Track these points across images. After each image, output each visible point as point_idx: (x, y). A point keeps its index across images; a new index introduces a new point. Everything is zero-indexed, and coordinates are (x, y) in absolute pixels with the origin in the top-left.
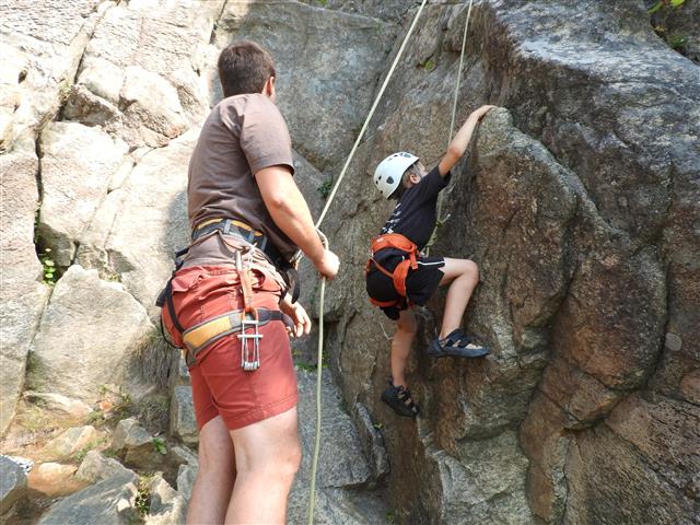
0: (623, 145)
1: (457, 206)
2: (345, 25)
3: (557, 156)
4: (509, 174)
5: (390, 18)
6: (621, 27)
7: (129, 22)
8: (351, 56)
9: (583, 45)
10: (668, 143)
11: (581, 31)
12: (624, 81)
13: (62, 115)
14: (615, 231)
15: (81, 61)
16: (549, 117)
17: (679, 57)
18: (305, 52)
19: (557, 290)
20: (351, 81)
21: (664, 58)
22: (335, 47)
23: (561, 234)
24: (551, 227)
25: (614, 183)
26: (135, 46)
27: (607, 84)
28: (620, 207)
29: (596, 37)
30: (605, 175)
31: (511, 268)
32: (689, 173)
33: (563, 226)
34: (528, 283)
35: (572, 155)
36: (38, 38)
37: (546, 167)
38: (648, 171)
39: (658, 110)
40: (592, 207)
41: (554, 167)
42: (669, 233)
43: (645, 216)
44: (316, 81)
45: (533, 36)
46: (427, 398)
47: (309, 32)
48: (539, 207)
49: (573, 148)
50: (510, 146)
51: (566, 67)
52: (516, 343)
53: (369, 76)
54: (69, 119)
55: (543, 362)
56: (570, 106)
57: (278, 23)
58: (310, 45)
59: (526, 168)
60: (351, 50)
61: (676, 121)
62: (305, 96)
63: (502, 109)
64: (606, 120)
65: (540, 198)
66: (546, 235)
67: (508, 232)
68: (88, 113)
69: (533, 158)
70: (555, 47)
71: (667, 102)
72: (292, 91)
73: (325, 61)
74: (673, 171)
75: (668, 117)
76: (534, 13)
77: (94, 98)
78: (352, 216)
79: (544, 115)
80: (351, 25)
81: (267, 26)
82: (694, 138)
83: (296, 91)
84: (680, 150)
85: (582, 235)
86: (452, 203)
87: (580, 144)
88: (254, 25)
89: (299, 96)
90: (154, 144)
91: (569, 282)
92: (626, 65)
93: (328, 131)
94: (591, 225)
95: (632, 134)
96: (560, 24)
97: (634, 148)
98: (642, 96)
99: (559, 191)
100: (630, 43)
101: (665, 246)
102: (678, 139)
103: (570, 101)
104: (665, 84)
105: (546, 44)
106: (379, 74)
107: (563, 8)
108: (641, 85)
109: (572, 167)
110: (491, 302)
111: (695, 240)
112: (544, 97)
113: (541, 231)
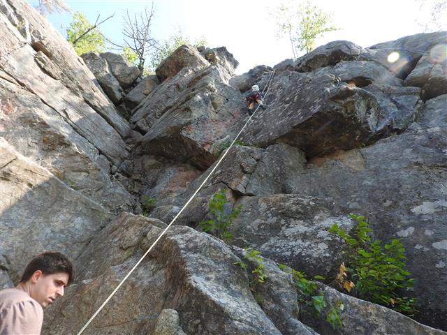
2: (82, 203)
5: (109, 206)
6: (237, 283)
8: (78, 222)
9: (220, 287)
11: (220, 279)
12: (240, 321)
16: (200, 328)
17: (261, 310)
18: (50, 209)
20: (72, 237)
22: (71, 214)
27: (232, 319)
29: (227, 285)
44: (48, 230)
45: (198, 273)
47: (58, 199)
51: (213, 302)
53: (85, 238)
56: (212, 326)
57: (40, 187)
58: (55, 207)
60: (80, 218)
62: (35, 237)
63: (174, 311)
70: (208, 283)
72: (28, 231)
73: (60, 220)
76: (200, 260)
79: (198, 325)
80: (86, 204)
81: (31, 185)
83: (31, 232)
88: (22, 182)
89: (32, 236)
92: (240, 310)
96: (211, 271)
98: (248, 333)
100: (241, 294)
103: (213, 322)
104: (257, 329)
105: (203, 280)
106: (92, 239)
107: (213, 263)
108: (247, 327)
112: (199, 314)
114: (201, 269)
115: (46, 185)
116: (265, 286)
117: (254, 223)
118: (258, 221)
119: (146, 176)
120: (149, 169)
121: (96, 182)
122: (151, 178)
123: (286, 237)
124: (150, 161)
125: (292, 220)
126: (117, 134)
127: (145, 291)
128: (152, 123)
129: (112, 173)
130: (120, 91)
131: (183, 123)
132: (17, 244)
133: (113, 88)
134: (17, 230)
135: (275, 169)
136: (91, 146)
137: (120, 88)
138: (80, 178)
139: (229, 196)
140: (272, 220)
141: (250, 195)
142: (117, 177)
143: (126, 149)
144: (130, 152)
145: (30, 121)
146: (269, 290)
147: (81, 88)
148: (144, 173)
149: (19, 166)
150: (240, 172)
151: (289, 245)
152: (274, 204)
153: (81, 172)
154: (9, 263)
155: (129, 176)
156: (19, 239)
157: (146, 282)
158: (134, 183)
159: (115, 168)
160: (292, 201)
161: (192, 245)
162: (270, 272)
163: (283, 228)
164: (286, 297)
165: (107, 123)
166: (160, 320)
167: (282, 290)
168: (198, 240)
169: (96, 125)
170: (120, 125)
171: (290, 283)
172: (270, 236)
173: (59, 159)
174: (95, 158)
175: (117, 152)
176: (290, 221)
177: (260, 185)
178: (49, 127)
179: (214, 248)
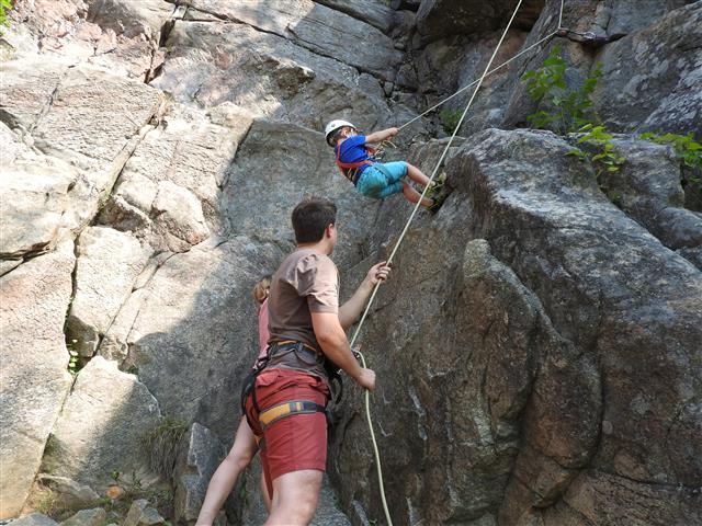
0: (567, 274)
1: (448, 316)
3: (522, 280)
4: (487, 293)
6: (574, 183)
7: (165, 144)
9: (545, 196)
10: (598, 275)
11: (544, 184)
12: (569, 227)
13: (97, 221)
14: (564, 340)
15: (120, 174)
16: (517, 250)
17: (615, 209)
19: (524, 387)
21: (603, 210)
23: (526, 342)
24: (519, 335)
25: (562, 303)
26: (168, 164)
27: (557, 228)
28: (567, 322)
29: (555, 190)
30: (556, 297)
31: (489, 369)
32: (613, 298)
33: (527, 335)
34: (502, 382)
35: (534, 279)
36: (86, 154)
37: (514, 288)
38: (585, 295)
39: (592, 250)
40: (548, 321)
41: (521, 289)
42: (601, 342)
43: (583, 328)
45: (507, 186)
46: (419, 486)
47: (322, 157)
48: (510, 319)
49: (534, 275)
50: (487, 270)
51: (528, 214)
52: (492, 432)
54: (103, 224)
55: (515, 449)
57: (294, 148)
58: (322, 168)
59: (500, 288)
61: (605, 259)
63: (482, 240)
64: (556, 255)
65: (510, 312)
66: (515, 342)
67: (487, 339)
68: (122, 220)
69: (505, 281)
70: (523, 195)
71: (599, 245)
73: (335, 182)
74: (602, 296)
75: (599, 257)
76: (508, 169)
77: (128, 207)
79: (514, 248)
81: (285, 150)
82: (617, 272)
84: (606, 281)
85: (541, 343)
86: (444, 314)
87: (539, 272)
88: (273, 149)
90: (177, 249)
91: (533, 380)
92: (573, 215)
94: (547, 335)
95: (574, 267)
96: (527, 178)
97: (575, 277)
98: (582, 239)
99: (523, 307)
100: (580, 196)
101: (599, 352)
102: (604, 273)
103: (531, 239)
104: (599, 231)
105: (516, 193)
107: (530, 166)
108: (581, 232)
109: (534, 290)
110: (473, 398)
111: (617, 347)
112: (513, 234)
113: (511, 339)
114: (511, 179)
115: (301, 144)
116: (622, 176)
117: (629, 85)
118: (635, 80)
119: (440, 79)
120: (442, 67)
121: (366, 116)
122: (448, 80)
123: (687, 89)
124: (439, 52)
126: (374, 30)
127: (450, 232)
129: (387, 96)
136: (343, 66)
139: (575, 54)
140: (661, 68)
142: (397, 98)
143: (396, 48)
144: (404, 50)
145: (253, 65)
146: (630, 178)
148: (435, 75)
150: (588, 2)
153: (341, 110)
155: (414, 90)
157: (449, 221)
158: (424, 97)
159: (388, 85)
160: (696, 16)
161: (494, 151)
162: (631, 152)
163: (683, 75)
164: (658, 181)
165: (352, 19)
166: (466, 254)
167: (653, 172)
168: (503, 142)
169: (338, 30)
170: (373, 12)
171: (668, 158)
172: (660, 98)
173: (307, 103)
174: (355, 82)
175: (382, 59)
176: (696, 56)
177: (634, 11)
178: (277, 63)
179: (531, 144)
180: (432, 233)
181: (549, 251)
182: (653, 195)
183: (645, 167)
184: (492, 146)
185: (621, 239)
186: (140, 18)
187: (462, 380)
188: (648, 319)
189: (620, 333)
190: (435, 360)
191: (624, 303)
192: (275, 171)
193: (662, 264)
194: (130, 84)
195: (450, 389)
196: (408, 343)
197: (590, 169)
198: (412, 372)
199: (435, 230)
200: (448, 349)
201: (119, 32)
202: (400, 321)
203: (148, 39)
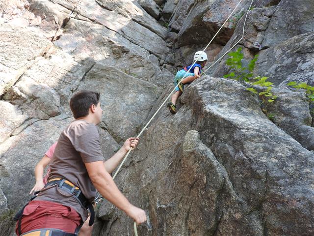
0: (245, 158)
1: (172, 171)
2: (141, 84)
3: (217, 157)
4: (195, 162)
5: (161, 86)
6: (248, 107)
7: (48, 66)
8: (142, 98)
9: (232, 111)
10: (265, 161)
11: (232, 105)
12: (247, 129)
13: (2, 98)
14: (240, 200)
15: (20, 77)
16: (215, 139)
17: (271, 123)
18: (122, 92)
19: (212, 226)
20: (139, 107)
21: (265, 122)
22: (135, 92)
23: (216, 196)
24: (211, 192)
25: (241, 175)
26: (48, 75)
27: (240, 129)
28: (243, 188)
29: (238, 109)
30: (237, 171)
31: (191, 210)
32: (275, 177)
33: (217, 192)
34: (199, 220)
35: (224, 158)
36: (3, 64)
37: (211, 162)
38: (256, 173)
39: (261, 145)
40: (231, 186)
41: (215, 162)
42: (265, 206)
43: (254, 194)
44: (124, 104)
45: (212, 103)
47: (125, 85)
48: (207, 180)
49: (224, 155)
50: (197, 148)
51: (223, 119)
53: (148, 106)
54: (5, 100)
56: (224, 136)
57: (113, 78)
58: (125, 90)
59: (203, 161)
60: (142, 95)
61: (269, 151)
62: (118, 109)
63: (195, 131)
64: (238, 145)
65: (208, 176)
66: (209, 196)
67: (192, 190)
68: (15, 99)
69: (206, 156)
70: (220, 109)
71: (265, 142)
73: (130, 97)
74: (267, 175)
75: (265, 149)
76: (213, 95)
77: (19, 93)
78: (127, 167)
79: (213, 138)
80: (144, 85)
81: (108, 79)
82: (277, 160)
83: (114, 107)
84: (270, 165)
85: (225, 199)
86: (170, 170)
87: (227, 154)
88: (102, 77)
89: (115, 109)
90: (41, 118)
91: (218, 222)
92: (249, 123)
93: (125, 126)
94: (230, 195)
95: (249, 154)
96: (223, 101)
97: (250, 160)
98: (255, 137)
99: (216, 174)
100: (252, 113)
101: (263, 212)
102: (269, 160)
103: (224, 133)
104: (265, 134)
105: (217, 108)
106: (152, 106)
107: (225, 95)
108: (254, 133)
109: (223, 164)
110: (180, 227)
111: (277, 212)
112: (214, 130)
113: (207, 193)
114: (215, 100)
115: (116, 77)
116: (275, 106)
117: (271, 68)
118: (274, 66)
119: (185, 61)
120: (186, 56)
121: (150, 71)
122: (188, 62)
123: (302, 71)
124: (185, 50)
125: (308, 55)
126: (159, 37)
127: (179, 125)
128: (182, 22)
129: (161, 65)
130: (157, 8)
131: (202, 11)
132: (108, 115)
133: (152, 7)
134: (106, 107)
135: (288, 20)
136: (143, 50)
137: (157, 6)
138: (139, 71)
139: (246, 53)
140: (288, 61)
141: (265, 48)
142: (165, 67)
143: (167, 46)
144: (171, 48)
145: (102, 42)
146: (279, 107)
147: (128, 12)
148: (182, 59)
149: (98, 68)
150: (254, 32)
151: (305, 76)
152: (289, 47)
153: (139, 67)
154: (106, 125)
155: (173, 65)
156: (109, 112)
157: (180, 120)
158: (177, 68)
159: (162, 61)
160: (307, 39)
161: (207, 86)
162: (281, 93)
163: (299, 65)
164: (297, 110)
165: (150, 31)
166: (186, 138)
167: (293, 105)
168: (212, 81)
169: (143, 35)
170: (160, 30)
171: (301, 98)
172: (287, 75)
173: (124, 62)
174: (147, 57)
175: (161, 50)
176: (306, 57)
177: (274, 37)
178: (113, 43)
179: (226, 84)
180: (170, 125)
181: (234, 142)
182: (294, 117)
183: (289, 102)
184: (206, 83)
185: (279, 140)
186: (54, 14)
187: (174, 213)
188: (300, 195)
189: (280, 202)
190: (162, 197)
191: (282, 182)
192: (102, 88)
193: (306, 159)
194: (35, 36)
195: (167, 217)
196: (149, 184)
197: (257, 100)
198: (149, 201)
199: (172, 124)
200: (169, 192)
201: (43, 18)
202: (148, 170)
203: (56, 24)
